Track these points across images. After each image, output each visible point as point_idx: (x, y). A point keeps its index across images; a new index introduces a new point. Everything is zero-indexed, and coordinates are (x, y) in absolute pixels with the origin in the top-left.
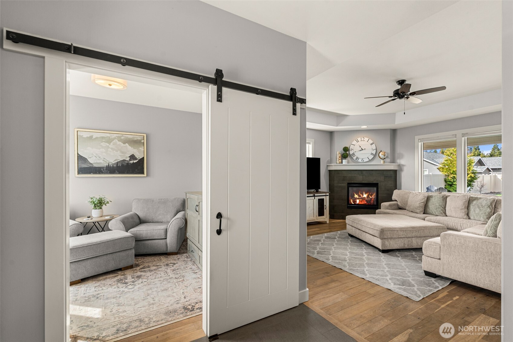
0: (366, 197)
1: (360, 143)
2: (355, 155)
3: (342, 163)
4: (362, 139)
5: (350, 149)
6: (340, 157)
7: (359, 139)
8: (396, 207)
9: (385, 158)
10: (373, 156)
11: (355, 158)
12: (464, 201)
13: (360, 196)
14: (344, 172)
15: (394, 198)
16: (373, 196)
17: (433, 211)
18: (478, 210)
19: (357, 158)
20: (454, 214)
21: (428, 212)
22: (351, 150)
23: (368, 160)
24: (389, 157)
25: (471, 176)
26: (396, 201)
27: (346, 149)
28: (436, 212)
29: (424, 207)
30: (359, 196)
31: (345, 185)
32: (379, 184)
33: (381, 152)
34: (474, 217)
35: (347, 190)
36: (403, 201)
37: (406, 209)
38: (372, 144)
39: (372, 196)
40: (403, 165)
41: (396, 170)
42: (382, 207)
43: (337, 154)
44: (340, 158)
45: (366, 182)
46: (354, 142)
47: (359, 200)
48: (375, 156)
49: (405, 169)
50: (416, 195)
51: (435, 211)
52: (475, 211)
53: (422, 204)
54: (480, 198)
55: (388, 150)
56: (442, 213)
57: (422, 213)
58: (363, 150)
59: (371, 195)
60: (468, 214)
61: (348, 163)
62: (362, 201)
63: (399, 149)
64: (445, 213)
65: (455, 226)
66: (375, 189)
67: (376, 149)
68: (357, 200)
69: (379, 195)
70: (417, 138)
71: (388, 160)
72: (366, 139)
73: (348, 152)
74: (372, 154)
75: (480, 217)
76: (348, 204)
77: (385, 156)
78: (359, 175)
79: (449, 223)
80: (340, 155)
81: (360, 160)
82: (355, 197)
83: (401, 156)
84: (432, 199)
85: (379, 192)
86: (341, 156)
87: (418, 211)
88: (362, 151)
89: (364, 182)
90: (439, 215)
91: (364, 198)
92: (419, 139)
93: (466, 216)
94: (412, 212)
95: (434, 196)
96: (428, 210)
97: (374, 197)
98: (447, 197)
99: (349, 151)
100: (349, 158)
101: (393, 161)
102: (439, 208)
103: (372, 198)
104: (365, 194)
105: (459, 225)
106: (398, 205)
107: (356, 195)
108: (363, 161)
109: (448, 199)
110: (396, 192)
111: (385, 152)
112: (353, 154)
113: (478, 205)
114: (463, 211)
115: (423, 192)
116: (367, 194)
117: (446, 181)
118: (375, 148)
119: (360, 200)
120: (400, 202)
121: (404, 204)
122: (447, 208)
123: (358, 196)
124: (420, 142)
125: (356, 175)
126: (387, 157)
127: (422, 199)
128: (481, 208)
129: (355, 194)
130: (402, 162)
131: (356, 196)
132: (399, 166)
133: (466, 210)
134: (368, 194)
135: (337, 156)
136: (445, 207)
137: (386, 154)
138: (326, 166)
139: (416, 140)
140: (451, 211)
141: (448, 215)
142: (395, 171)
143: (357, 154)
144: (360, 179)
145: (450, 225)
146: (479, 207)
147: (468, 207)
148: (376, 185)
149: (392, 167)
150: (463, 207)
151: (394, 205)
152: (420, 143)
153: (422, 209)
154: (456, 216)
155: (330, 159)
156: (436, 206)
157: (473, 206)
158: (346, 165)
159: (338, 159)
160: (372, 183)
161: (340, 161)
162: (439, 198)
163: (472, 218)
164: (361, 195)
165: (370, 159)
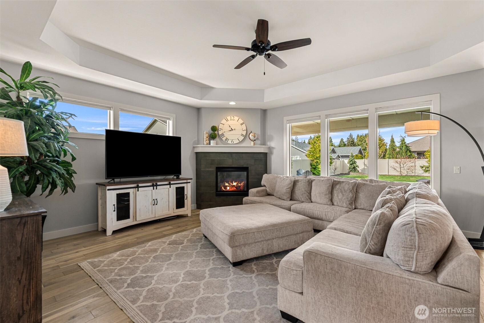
1: (230, 122)
2: (225, 135)
3: (210, 144)
4: (232, 118)
5: (219, 128)
6: (207, 137)
7: (229, 118)
8: (264, 193)
9: (255, 140)
10: (243, 138)
11: (224, 139)
12: (328, 185)
14: (212, 154)
15: (263, 183)
17: (299, 197)
18: (341, 195)
19: (227, 139)
20: (318, 200)
21: (294, 199)
22: (220, 130)
23: (238, 142)
24: (260, 139)
26: (265, 186)
27: (214, 129)
28: (302, 199)
29: (290, 193)
30: (229, 184)
31: (213, 169)
32: (249, 168)
33: (251, 133)
34: (337, 203)
35: (215, 175)
36: (271, 186)
37: (274, 196)
38: (242, 124)
40: (273, 148)
41: (267, 153)
42: (250, 194)
43: (204, 134)
44: (207, 139)
45: (236, 166)
46: (224, 121)
47: (230, 187)
48: (245, 137)
49: (275, 151)
50: (283, 179)
51: (301, 197)
52: (338, 196)
53: (288, 189)
54: (343, 182)
55: (258, 132)
56: (308, 199)
57: (289, 199)
58: (232, 130)
60: (331, 200)
61: (216, 145)
62: (233, 189)
63: (269, 131)
64: (311, 199)
65: (320, 215)
66: (245, 173)
67: (247, 130)
69: (249, 180)
70: (285, 118)
71: (258, 142)
72: (236, 118)
73: (216, 132)
74: (242, 135)
75: (343, 203)
76: (216, 192)
77: (255, 137)
78: (228, 158)
79: (314, 211)
80: (207, 135)
81: (229, 142)
82: (225, 184)
83: (271, 139)
84: (298, 183)
85: (249, 176)
86: (209, 136)
87: (285, 197)
88: (232, 132)
89: (233, 166)
90: (305, 201)
91: (234, 186)
92: (287, 120)
93: (329, 203)
94: (279, 198)
95: (300, 180)
96: (295, 196)
98: (312, 182)
99: (218, 131)
100: (217, 139)
101: (264, 143)
102: (305, 193)
103: (242, 185)
104: (235, 182)
105: (324, 213)
106: (266, 191)
108: (233, 142)
109: (313, 184)
110: (265, 176)
111: (255, 134)
112: (223, 134)
113: (340, 189)
114: (327, 196)
115: (291, 176)
117: (311, 165)
118: (245, 128)
120: (269, 188)
121: (272, 190)
122: (312, 194)
124: (288, 123)
125: (225, 158)
126: (257, 139)
127: (289, 185)
128: (344, 193)
130: (272, 144)
132: (270, 149)
133: (330, 195)
134: (237, 182)
135: (204, 136)
136: (310, 193)
137: (256, 136)
138: (192, 147)
139: (285, 122)
140: (316, 197)
141: (313, 201)
142: (265, 154)
143: (227, 135)
144: (229, 163)
145: (315, 213)
146: (342, 192)
147: (332, 193)
148: (245, 169)
149: (262, 149)
150: (327, 193)
151: (263, 191)
152: (288, 125)
153: (289, 196)
154: (321, 202)
155: (197, 139)
156: (302, 191)
157: (336, 190)
158: (214, 147)
159: (205, 140)
160: (242, 166)
161: (208, 142)
162: (305, 183)
163: (335, 204)
164: (231, 183)
165: (240, 141)
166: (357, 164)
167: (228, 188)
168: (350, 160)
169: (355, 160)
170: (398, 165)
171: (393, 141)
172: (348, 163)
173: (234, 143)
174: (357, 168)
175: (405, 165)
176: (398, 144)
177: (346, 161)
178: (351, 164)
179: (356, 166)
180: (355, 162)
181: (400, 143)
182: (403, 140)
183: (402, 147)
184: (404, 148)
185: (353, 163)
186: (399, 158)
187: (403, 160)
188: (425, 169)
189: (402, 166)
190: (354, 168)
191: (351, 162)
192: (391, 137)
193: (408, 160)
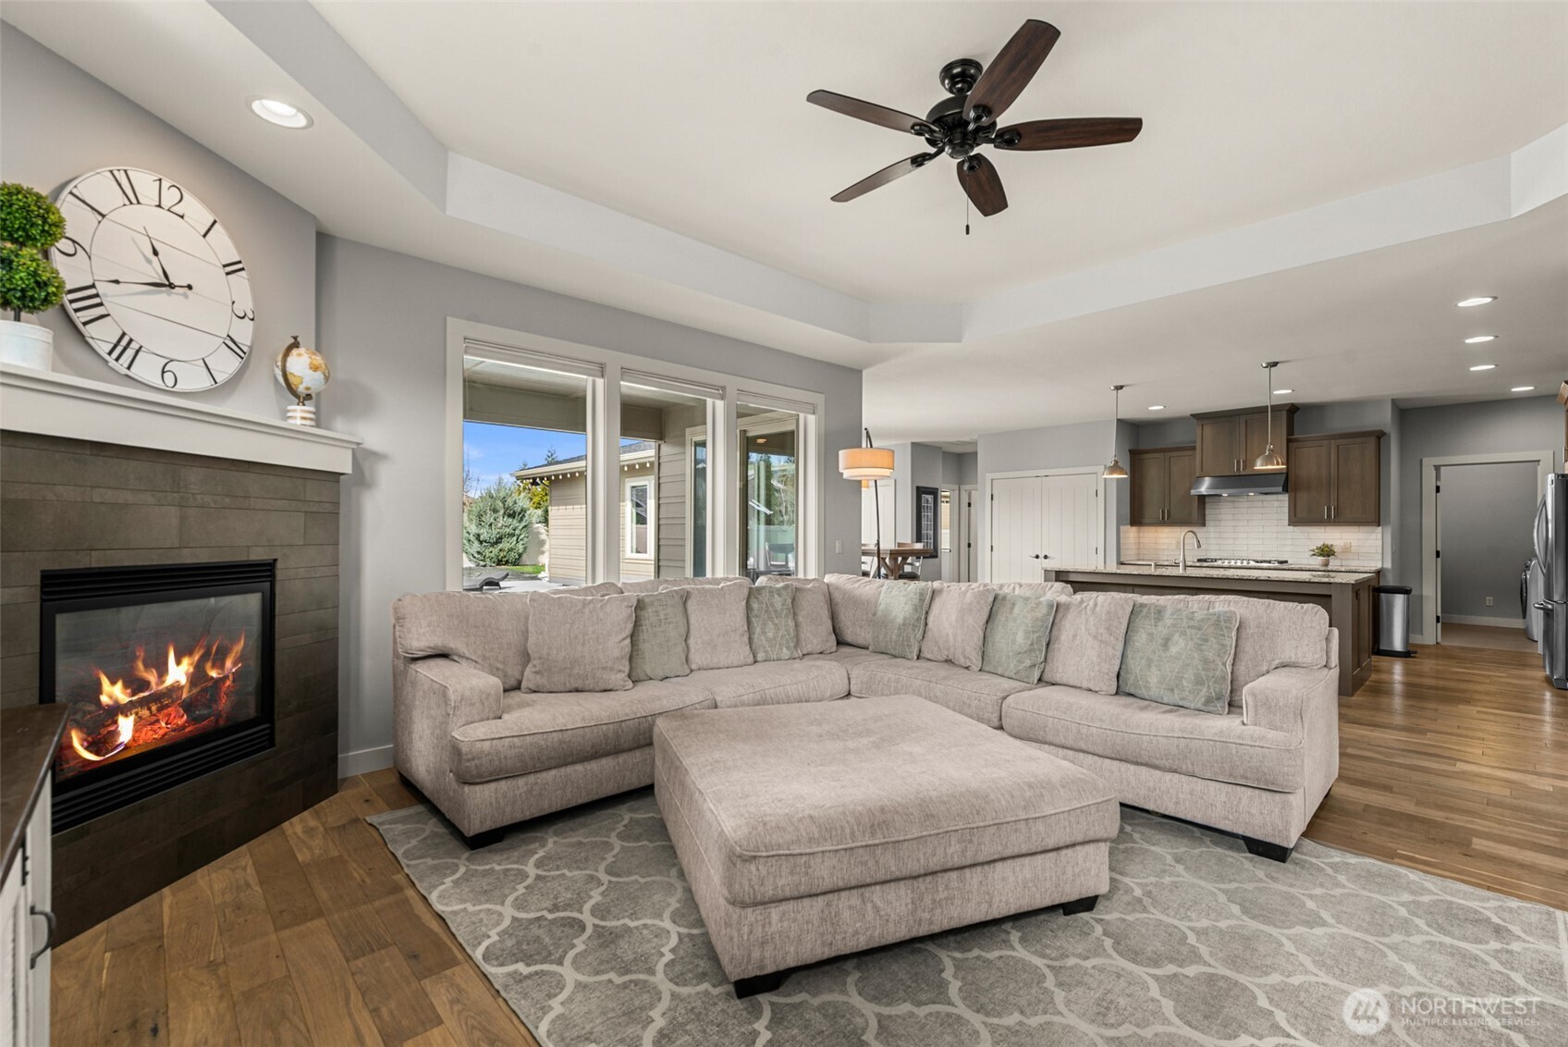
0: (183, 681)
2: (108, 308)
4: (170, 197)
7: (145, 183)
10: (236, 362)
11: (99, 336)
13: (144, 685)
16: (229, 664)
17: (655, 665)
19: (123, 344)
21: (643, 675)
22: (66, 245)
23: (207, 381)
28: (665, 666)
29: (630, 656)
30: (136, 685)
32: (278, 566)
34: (768, 652)
38: (232, 268)
39: (222, 667)
40: (375, 456)
47: (139, 719)
48: (247, 362)
49: (385, 475)
51: (662, 660)
56: (680, 664)
58: (171, 286)
59: (219, 662)
60: (752, 648)
62: (158, 721)
64: (688, 662)
66: (252, 601)
67: (262, 320)
68: (121, 719)
70: (458, 327)
72: (197, 212)
74: (231, 343)
78: (149, 498)
81: (146, 369)
82: (104, 699)
88: (163, 296)
90: (672, 674)
91: (176, 688)
93: (748, 657)
96: (643, 663)
97: (235, 664)
98: (684, 600)
102: (673, 646)
103: (226, 677)
104: (178, 662)
107: (113, 683)
108: (169, 378)
109: (690, 607)
112: (88, 297)
116: (190, 653)
118: (251, 306)
119: (145, 713)
122: (692, 642)
123: (126, 686)
125: (128, 497)
127: (629, 621)
129: (105, 682)
131: (113, 692)
134: (196, 657)
136: (687, 639)
143: (128, 313)
147: (749, 625)
148: (255, 576)
156: (667, 639)
163: (762, 655)
164: (152, 677)
165: (221, 378)
167: (126, 728)
173: (179, 388)
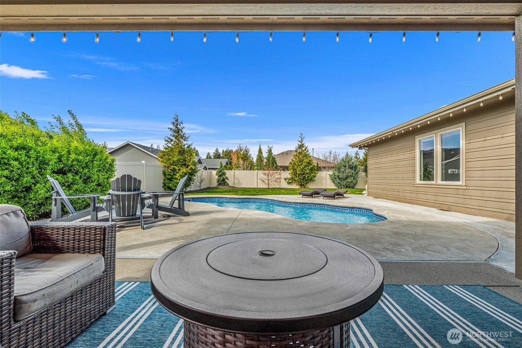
25: (191, 168)
117: (164, 174)
166: (226, 176)
168: (219, 171)
169: (225, 171)
170: (266, 177)
171: (260, 151)
172: (216, 174)
174: (226, 180)
175: (273, 177)
176: (265, 155)
177: (214, 172)
178: (220, 176)
179: (226, 179)
180: (224, 174)
181: (268, 154)
182: (270, 151)
183: (270, 158)
184: (271, 159)
185: (222, 174)
186: (267, 170)
187: (270, 171)
188: (288, 180)
189: (270, 178)
190: (223, 180)
191: (221, 173)
192: (259, 148)
193: (275, 172)
